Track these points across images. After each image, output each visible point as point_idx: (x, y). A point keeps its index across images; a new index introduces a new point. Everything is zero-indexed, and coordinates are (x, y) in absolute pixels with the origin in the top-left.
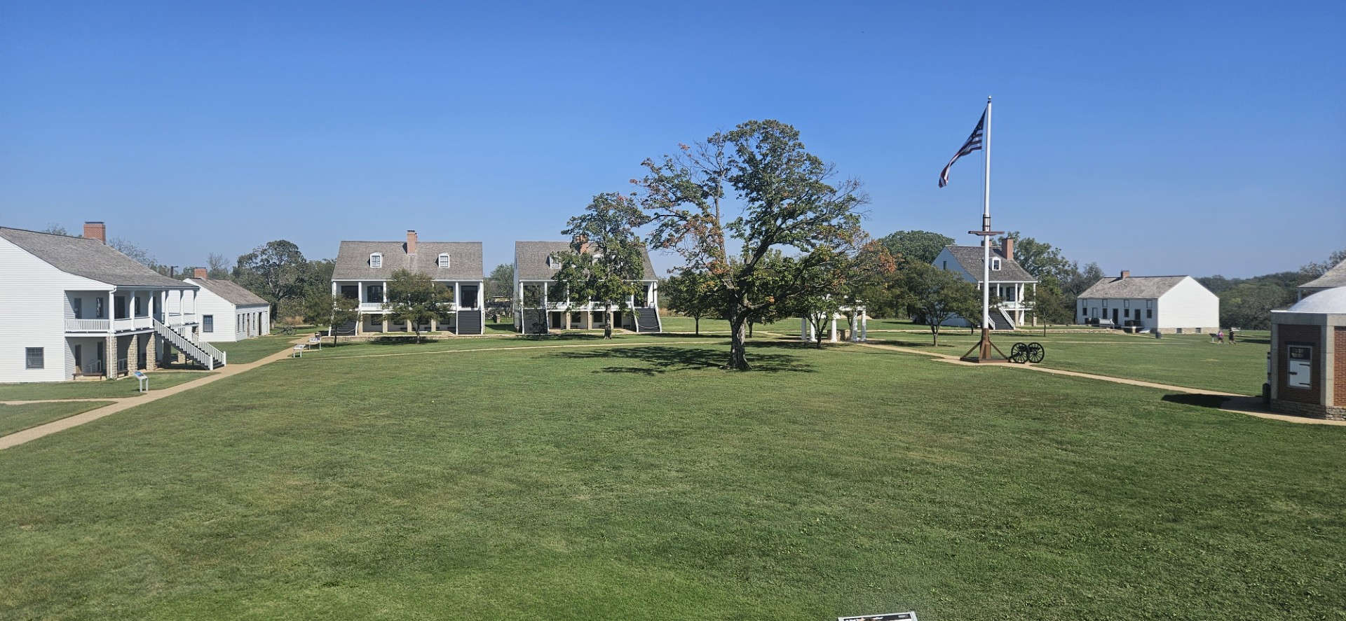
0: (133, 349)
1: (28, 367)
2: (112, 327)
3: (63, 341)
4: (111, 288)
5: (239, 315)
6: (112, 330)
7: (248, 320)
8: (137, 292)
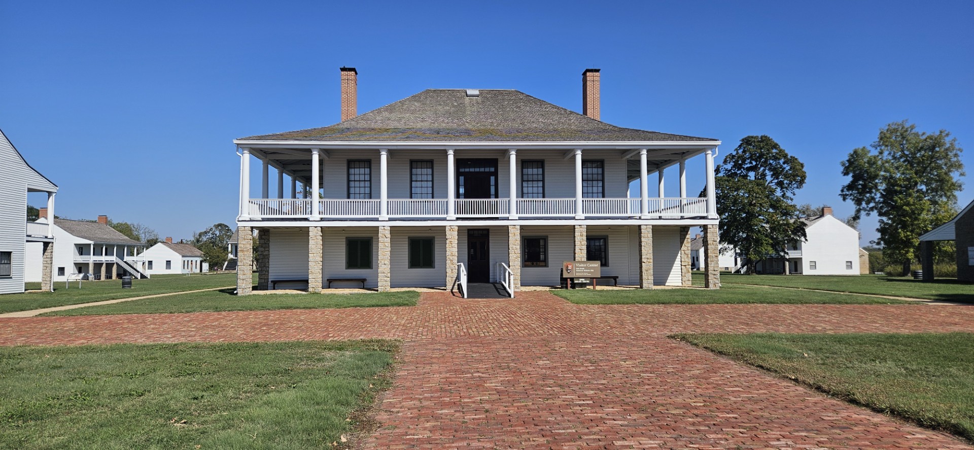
0: (103, 269)
1: (59, 275)
2: (91, 259)
3: (73, 265)
4: (92, 242)
5: (184, 261)
6: (92, 260)
7: (192, 264)
8: (106, 245)
